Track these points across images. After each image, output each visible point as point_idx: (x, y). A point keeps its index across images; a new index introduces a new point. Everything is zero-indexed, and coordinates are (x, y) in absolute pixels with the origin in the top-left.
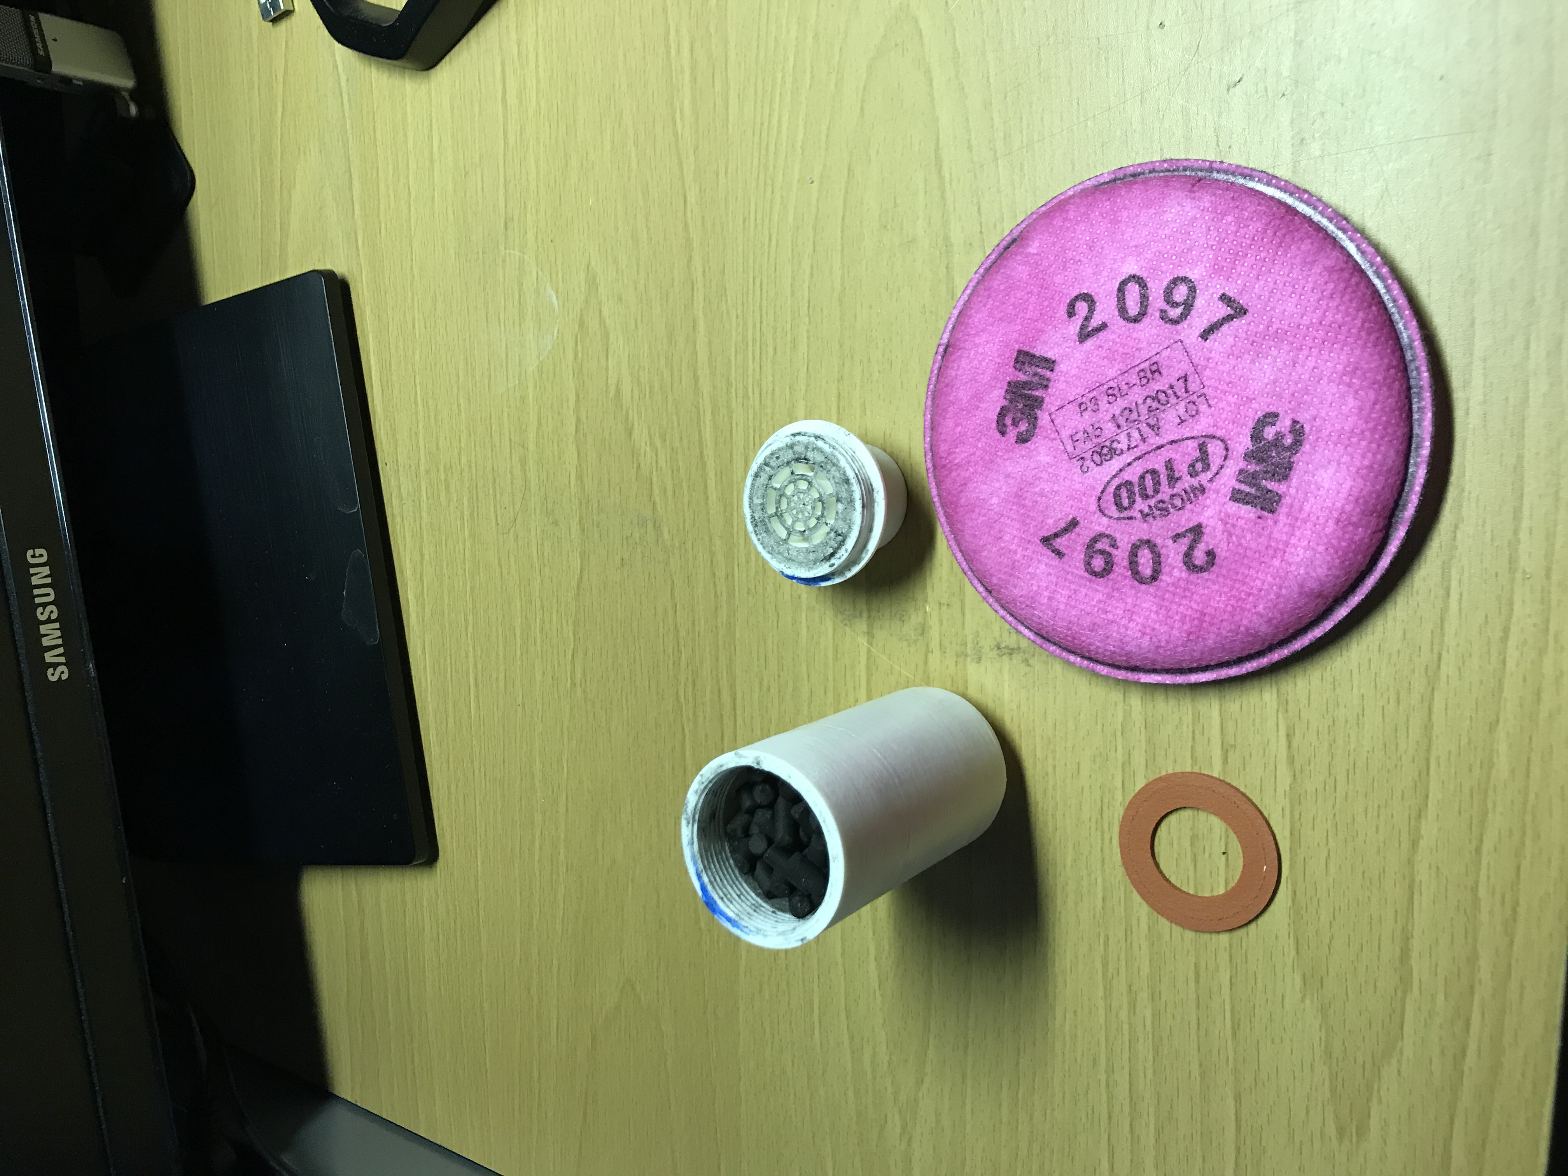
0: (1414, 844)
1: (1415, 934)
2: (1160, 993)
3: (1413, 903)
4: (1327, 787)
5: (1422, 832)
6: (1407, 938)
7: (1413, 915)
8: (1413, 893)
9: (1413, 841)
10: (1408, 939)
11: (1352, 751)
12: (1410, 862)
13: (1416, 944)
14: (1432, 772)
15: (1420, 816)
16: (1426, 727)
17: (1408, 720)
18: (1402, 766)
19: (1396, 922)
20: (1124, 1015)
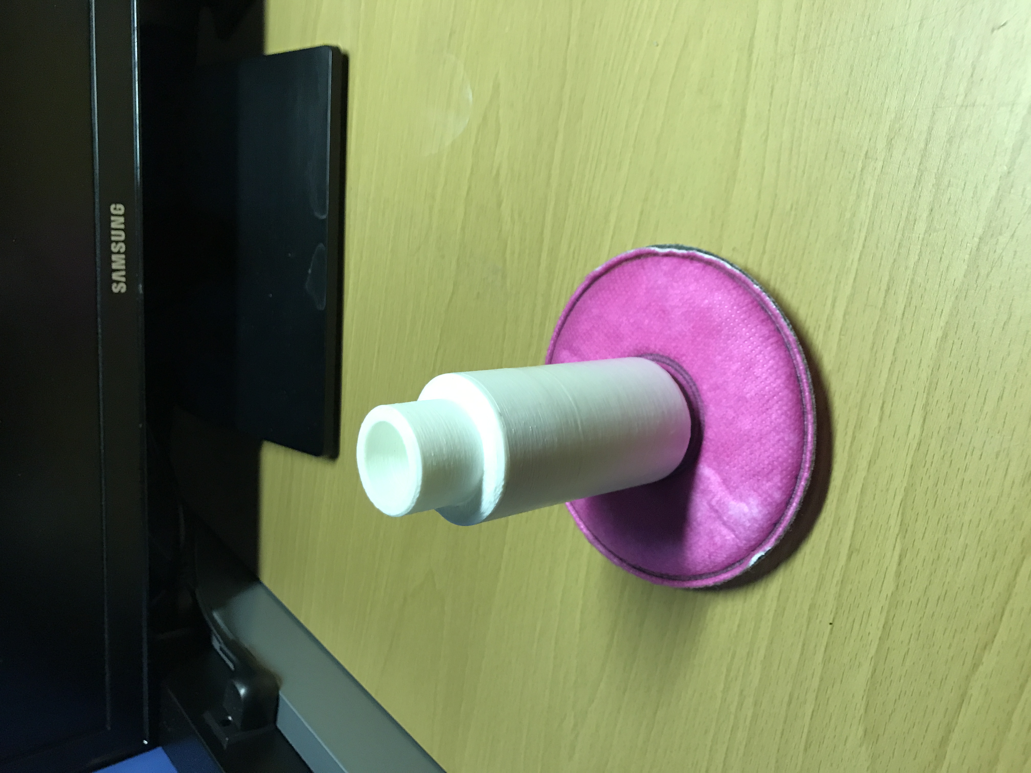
0: (975, 667)
1: (956, 730)
2: (761, 704)
3: (961, 708)
4: (920, 603)
5: (984, 660)
6: (949, 730)
7: (958, 716)
8: (963, 701)
9: (975, 664)
10: (950, 732)
11: (946, 583)
12: (968, 678)
13: (955, 737)
14: (1004, 619)
15: (985, 648)
16: (1009, 585)
17: (997, 575)
18: (982, 607)
19: (945, 717)
20: (733, 709)
